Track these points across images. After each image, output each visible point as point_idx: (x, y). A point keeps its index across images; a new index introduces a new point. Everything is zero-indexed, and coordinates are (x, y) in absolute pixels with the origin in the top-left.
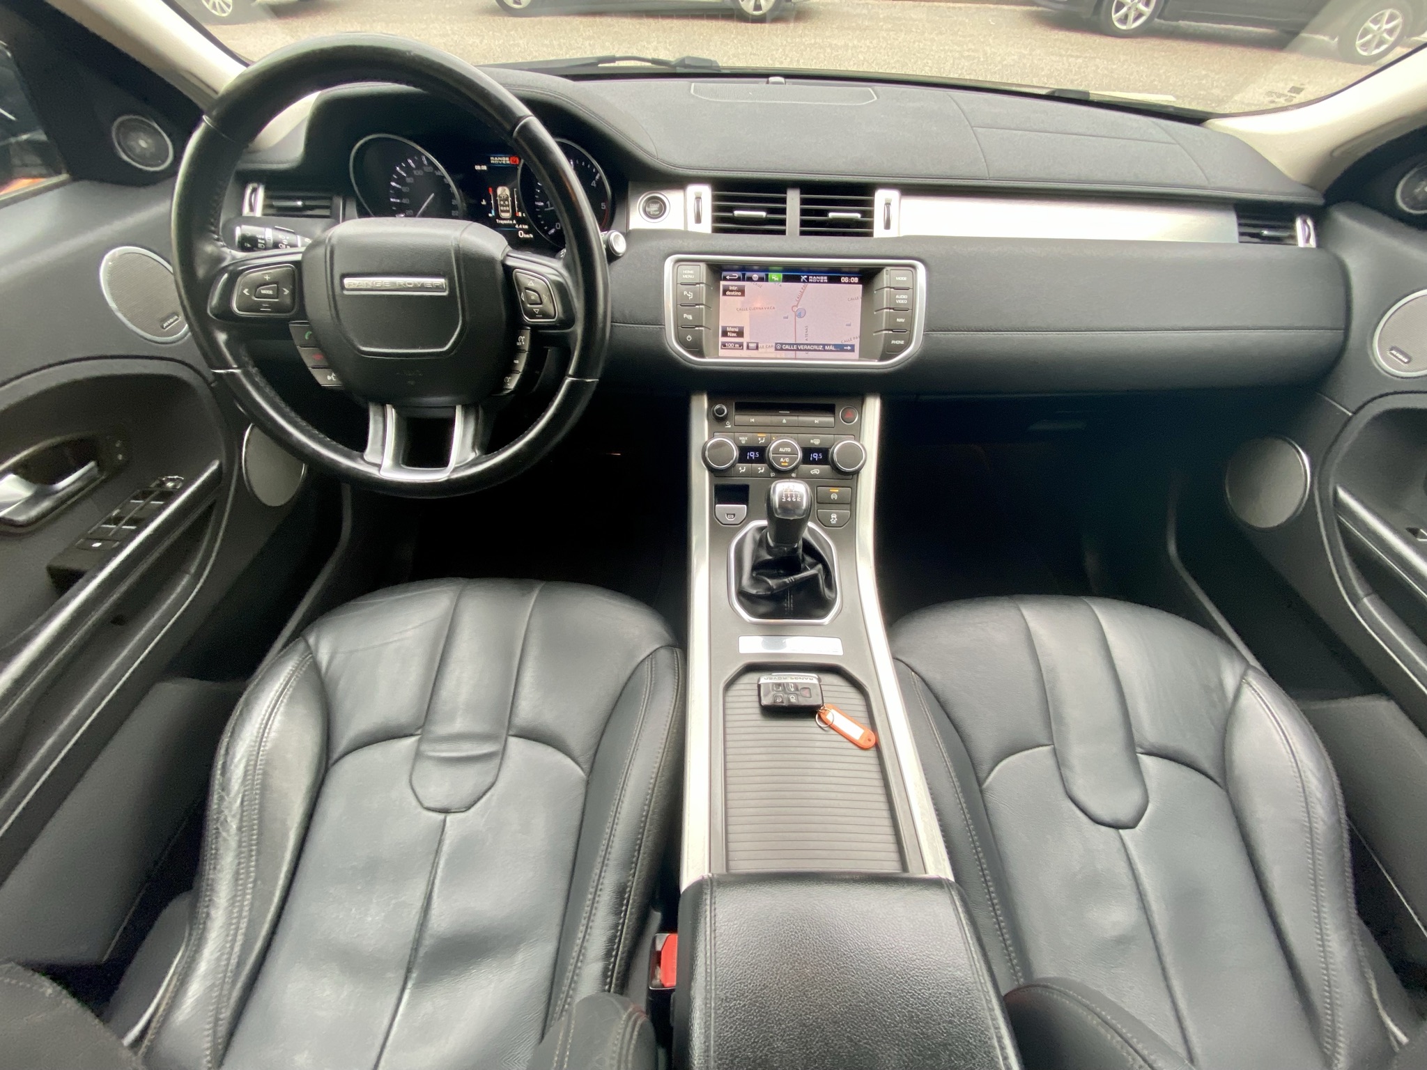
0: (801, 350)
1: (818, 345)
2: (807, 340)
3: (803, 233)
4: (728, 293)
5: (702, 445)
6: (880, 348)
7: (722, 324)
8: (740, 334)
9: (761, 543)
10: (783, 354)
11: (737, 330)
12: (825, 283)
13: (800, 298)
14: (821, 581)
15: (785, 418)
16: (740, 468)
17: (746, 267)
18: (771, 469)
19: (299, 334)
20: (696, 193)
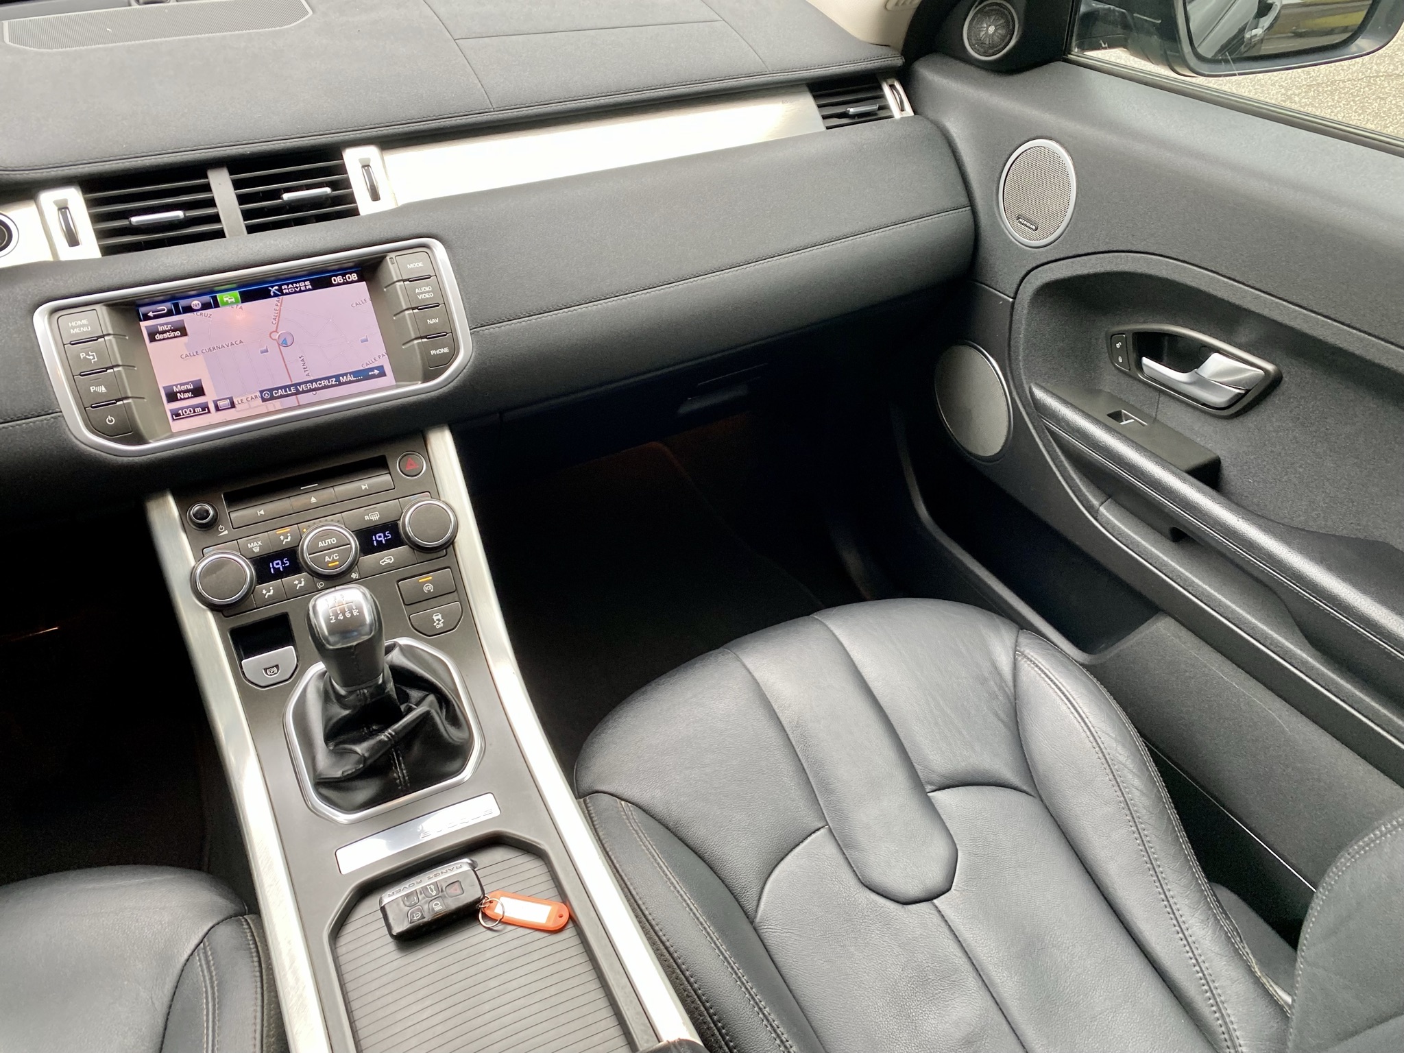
0: (304, 392)
1: (328, 378)
2: (308, 375)
3: (251, 229)
4: (158, 337)
5: (187, 573)
6: (416, 365)
7: (163, 382)
8: (198, 391)
9: (328, 696)
10: (277, 404)
11: (191, 387)
12: (309, 290)
13: (277, 319)
14: (439, 719)
15: (313, 497)
16: (264, 592)
17: (177, 295)
18: (313, 576)
20: (57, 202)
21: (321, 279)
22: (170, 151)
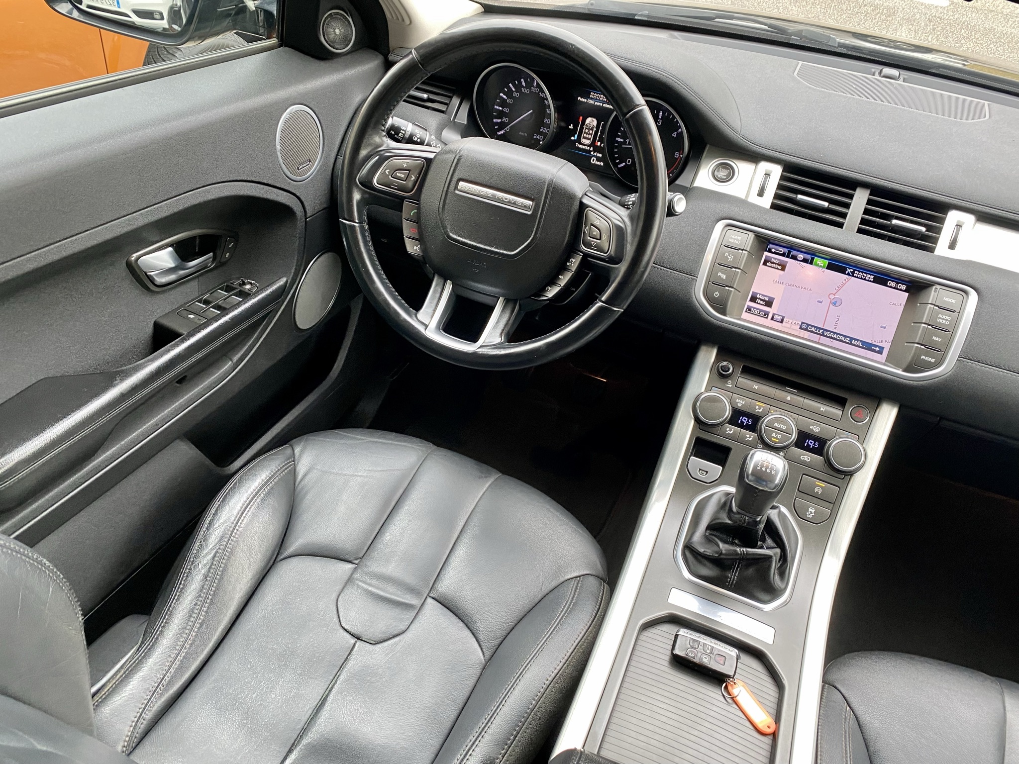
0: (826, 336)
1: (845, 336)
2: (835, 328)
3: (860, 231)
4: (769, 264)
5: (697, 394)
6: (906, 359)
7: (754, 289)
8: (769, 304)
9: (725, 506)
10: (806, 334)
11: (767, 299)
12: (870, 281)
13: (840, 288)
14: (774, 565)
15: (789, 396)
16: (728, 429)
17: (794, 247)
18: (759, 439)
19: (408, 210)
20: (766, 170)
21: (882, 278)
22: (845, 168)
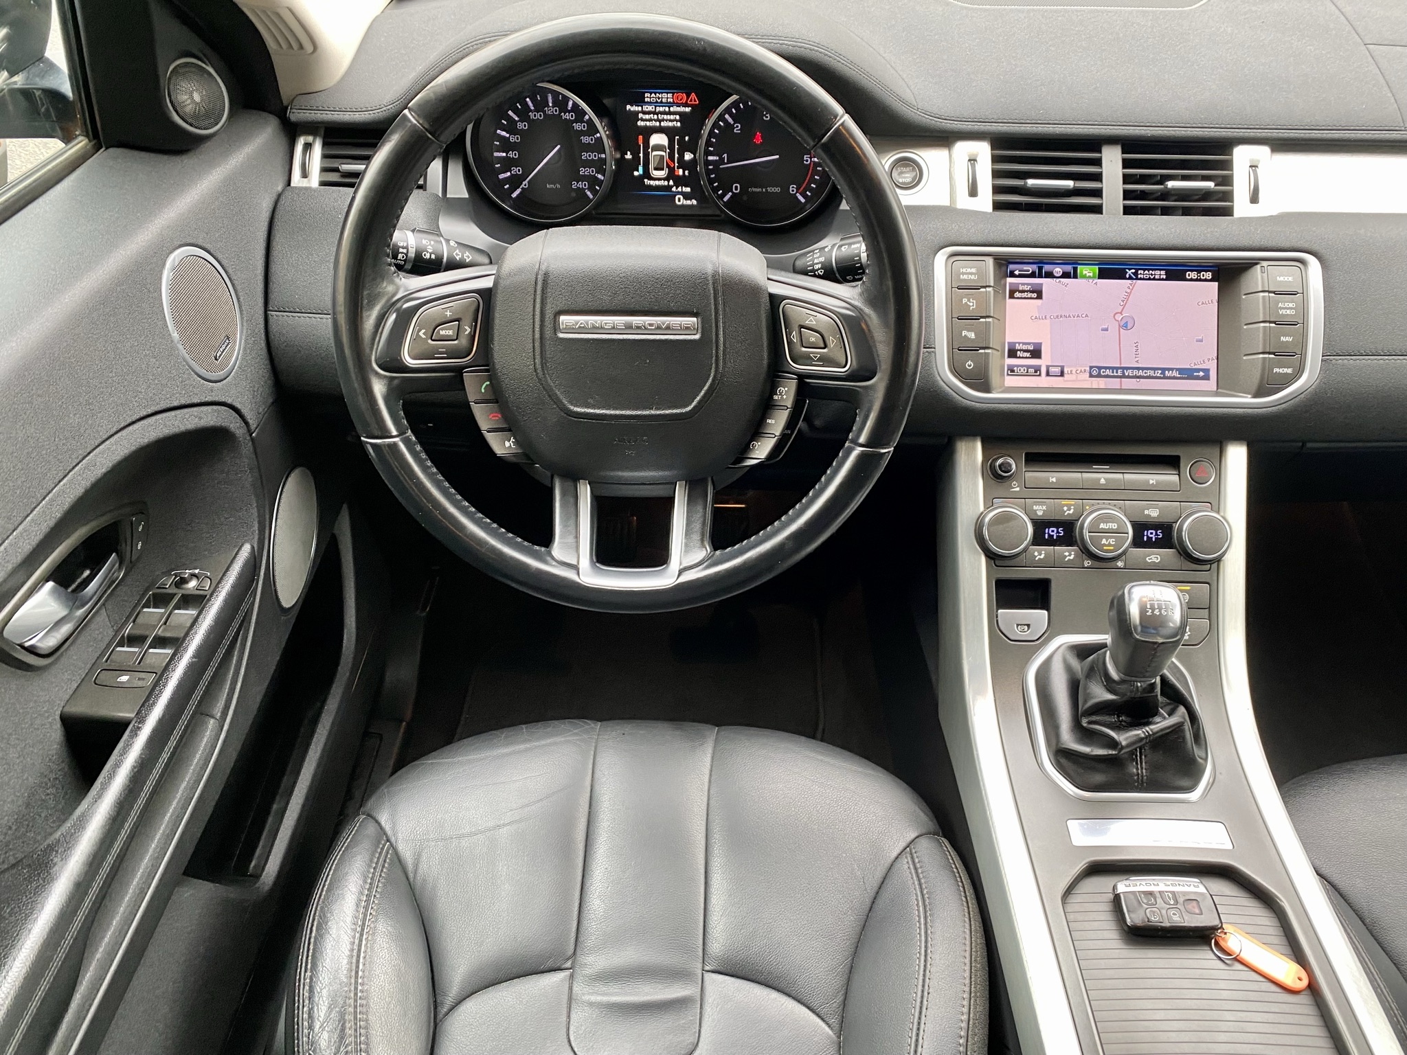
0: (1129, 377)
1: (1154, 369)
2: (1137, 361)
3: (1128, 211)
4: (1017, 295)
5: (975, 518)
6: (1254, 380)
7: (1009, 338)
8: (1036, 353)
10: (1101, 383)
11: (1031, 348)
12: (1163, 279)
13: (1125, 301)
15: (1103, 476)
16: (1036, 554)
17: (1045, 261)
18: (1083, 553)
19: (475, 387)
20: (969, 156)
21: (1176, 272)
22: (1080, 122)
